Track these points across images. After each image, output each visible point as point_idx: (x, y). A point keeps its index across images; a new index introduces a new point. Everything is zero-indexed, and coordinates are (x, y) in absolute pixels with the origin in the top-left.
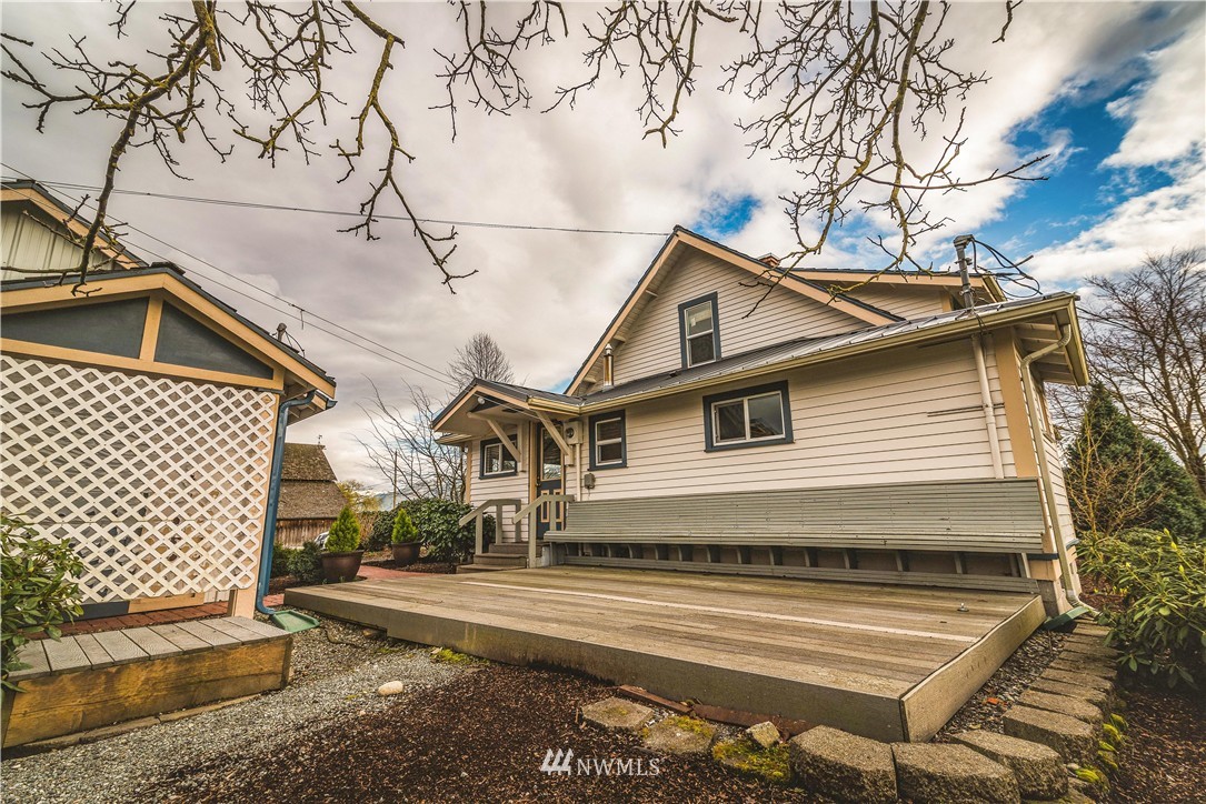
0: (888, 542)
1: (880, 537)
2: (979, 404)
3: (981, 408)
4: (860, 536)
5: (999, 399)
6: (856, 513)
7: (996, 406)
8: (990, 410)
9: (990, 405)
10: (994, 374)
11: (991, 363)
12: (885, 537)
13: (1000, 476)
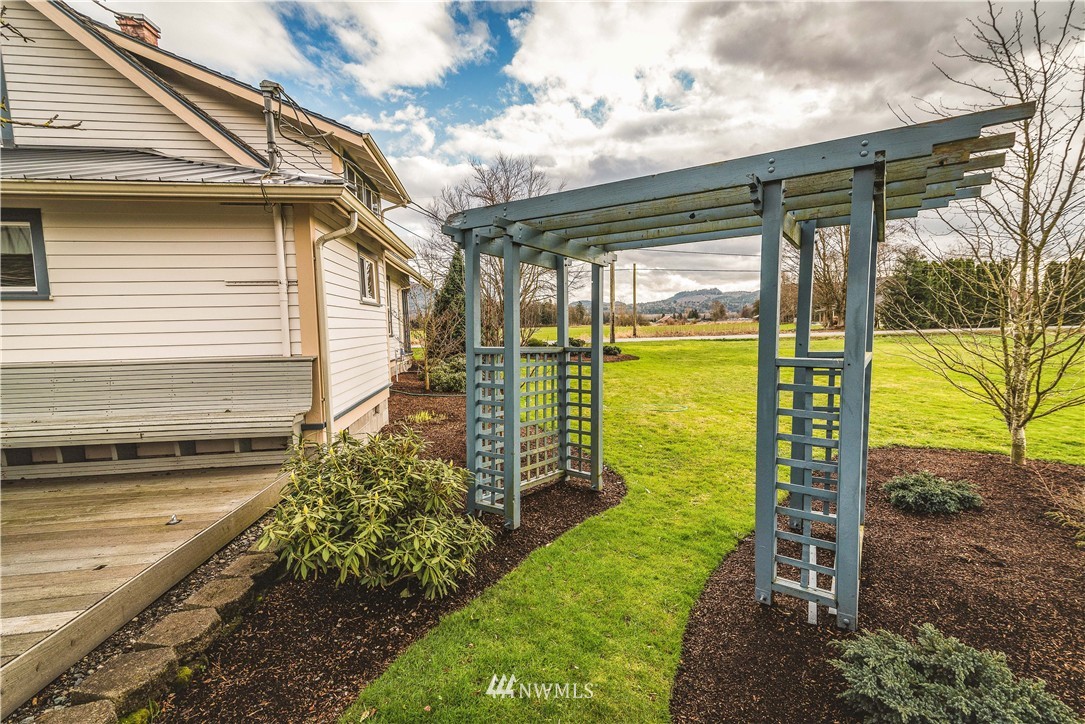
0: (146, 435)
1: (136, 429)
2: (274, 279)
3: (276, 283)
4: (110, 430)
5: (293, 276)
6: (127, 395)
7: (290, 283)
8: (284, 287)
9: (285, 282)
10: (291, 249)
11: (290, 236)
12: (142, 429)
13: (287, 355)
